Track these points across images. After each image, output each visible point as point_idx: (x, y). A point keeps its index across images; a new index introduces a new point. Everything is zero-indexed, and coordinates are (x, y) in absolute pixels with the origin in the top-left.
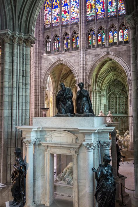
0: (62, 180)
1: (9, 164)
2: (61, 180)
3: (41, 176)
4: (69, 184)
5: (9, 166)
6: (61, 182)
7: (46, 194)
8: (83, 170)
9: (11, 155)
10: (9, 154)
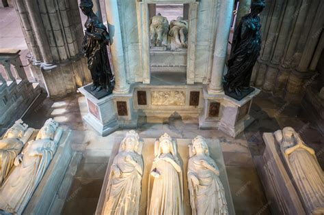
0: (158, 45)
1: (49, 31)
2: (156, 46)
3: (132, 43)
4: (168, 49)
5: (51, 34)
6: (156, 48)
7: (143, 69)
8: (205, 26)
9: (48, 12)
10: (45, 11)
